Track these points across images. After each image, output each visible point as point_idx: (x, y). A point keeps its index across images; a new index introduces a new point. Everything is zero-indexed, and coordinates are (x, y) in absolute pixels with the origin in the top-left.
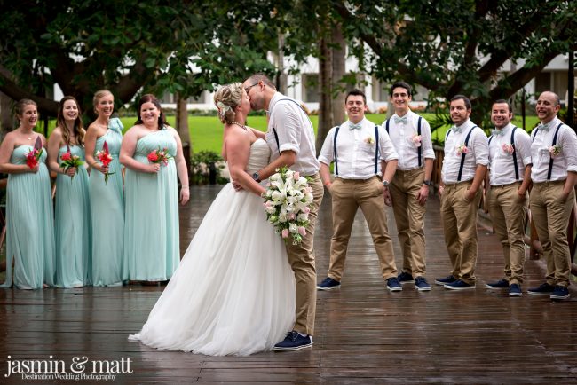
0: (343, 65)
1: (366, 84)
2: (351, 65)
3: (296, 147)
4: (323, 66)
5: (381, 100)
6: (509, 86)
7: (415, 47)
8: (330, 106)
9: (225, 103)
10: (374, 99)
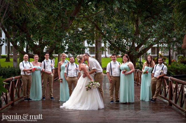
0: (101, 45)
1: (106, 51)
2: (103, 45)
3: (95, 68)
4: (96, 46)
5: (110, 54)
6: (142, 52)
7: (120, 43)
8: (98, 56)
9: (79, 58)
10: (108, 54)
